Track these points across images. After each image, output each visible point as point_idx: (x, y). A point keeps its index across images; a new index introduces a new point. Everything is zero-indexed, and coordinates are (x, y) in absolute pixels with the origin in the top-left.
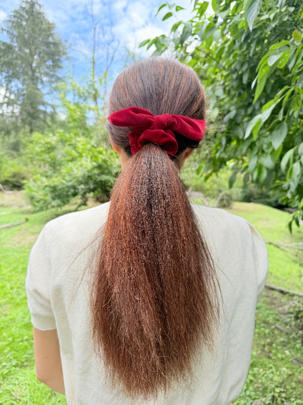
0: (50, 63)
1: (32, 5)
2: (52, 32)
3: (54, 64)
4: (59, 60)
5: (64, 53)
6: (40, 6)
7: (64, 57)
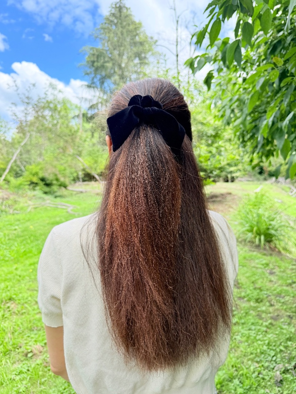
0: (137, 61)
1: (120, 9)
2: (138, 32)
3: (141, 62)
4: (145, 58)
5: (149, 50)
6: (127, 8)
7: (150, 53)
